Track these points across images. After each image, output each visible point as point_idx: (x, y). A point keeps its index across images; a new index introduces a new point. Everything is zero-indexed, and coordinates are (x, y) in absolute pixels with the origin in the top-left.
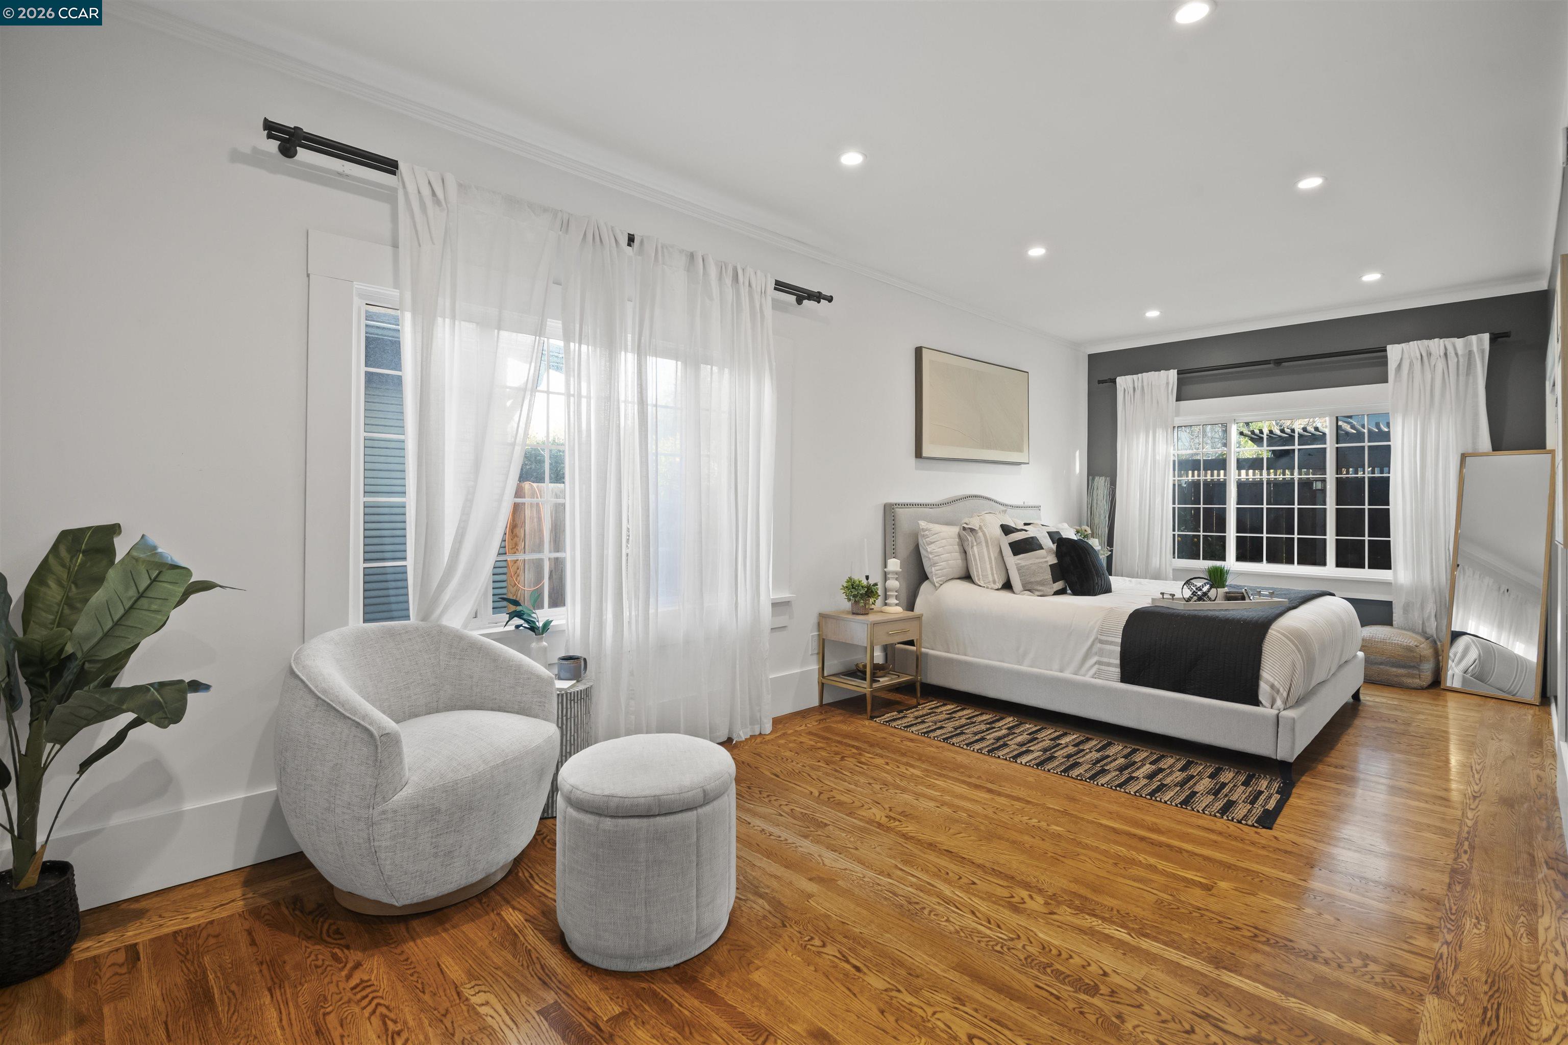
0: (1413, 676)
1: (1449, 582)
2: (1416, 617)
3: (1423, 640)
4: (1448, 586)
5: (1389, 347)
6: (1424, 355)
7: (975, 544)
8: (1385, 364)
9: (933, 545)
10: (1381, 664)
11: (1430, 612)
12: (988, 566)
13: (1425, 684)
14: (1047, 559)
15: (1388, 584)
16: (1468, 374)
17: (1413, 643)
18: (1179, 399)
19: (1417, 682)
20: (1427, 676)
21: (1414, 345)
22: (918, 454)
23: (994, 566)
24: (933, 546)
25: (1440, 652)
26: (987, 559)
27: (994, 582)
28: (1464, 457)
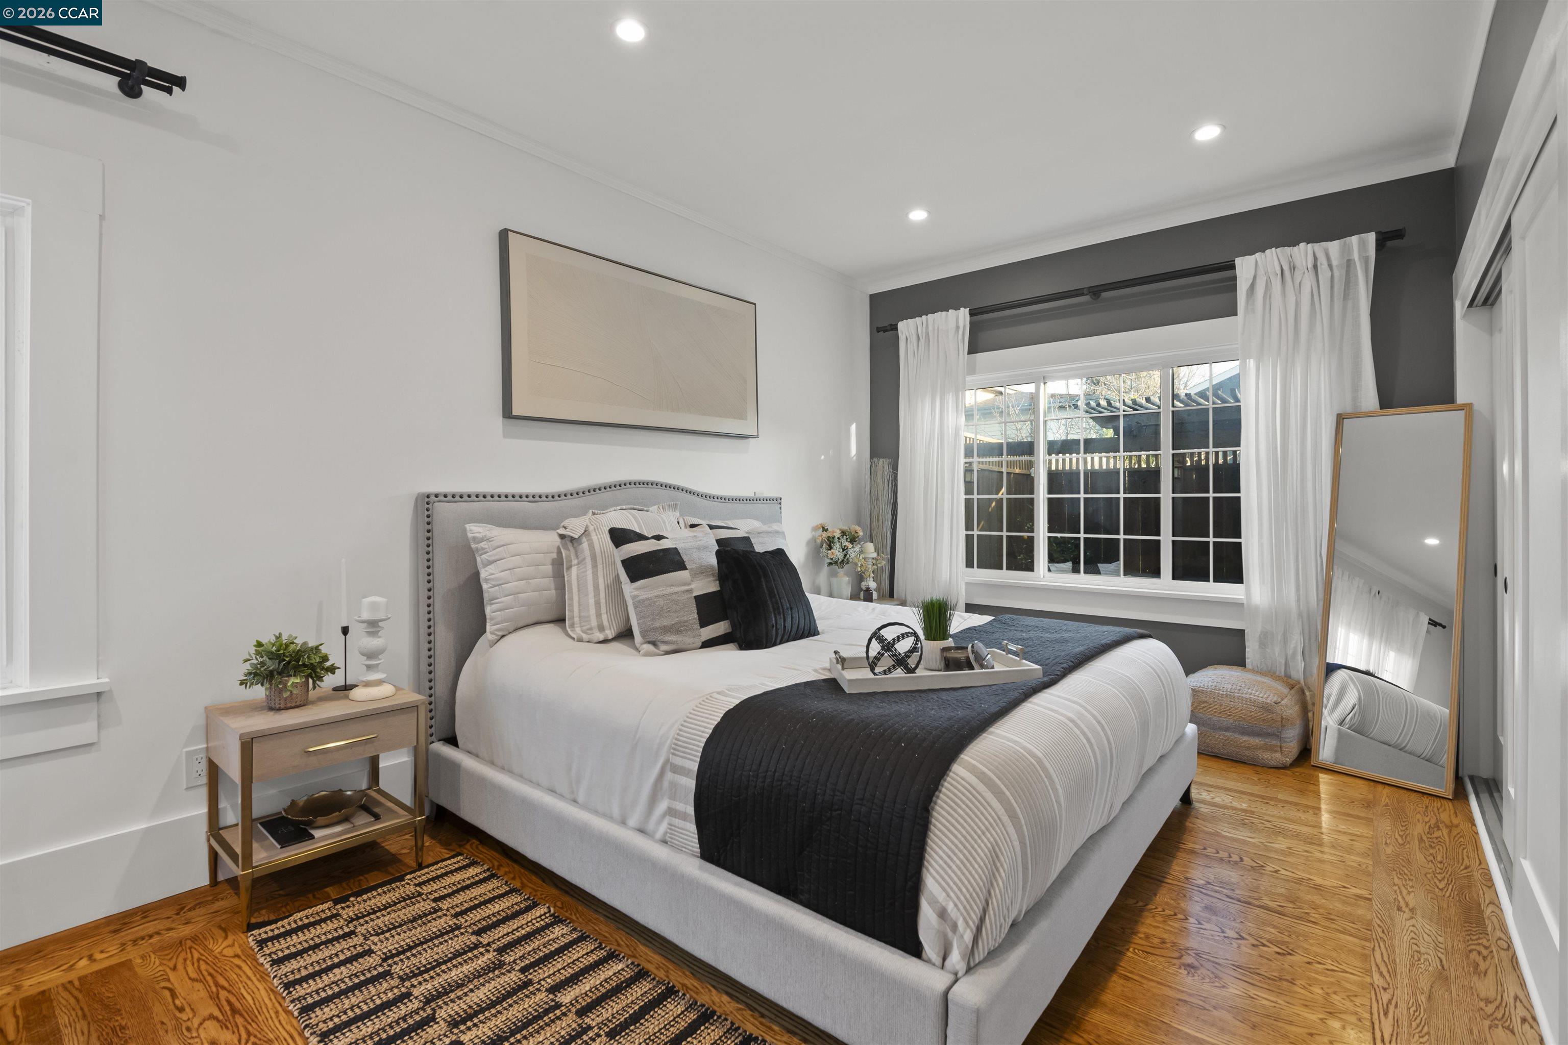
0: (1272, 749)
1: (1321, 603)
2: (1276, 654)
3: (1285, 690)
4: (1321, 608)
5: (1238, 261)
6: (1286, 268)
7: (575, 562)
8: (1233, 288)
9: (492, 566)
10: (1227, 729)
11: (1295, 648)
12: (592, 601)
13: (1288, 761)
14: (693, 586)
15: (1236, 606)
16: (1346, 297)
17: (1271, 698)
18: (973, 349)
19: (1277, 758)
20: (1292, 748)
21: (1271, 253)
22: (508, 413)
23: (603, 601)
24: (491, 569)
25: (1310, 707)
26: (590, 588)
27: (601, 628)
28: (1340, 419)
